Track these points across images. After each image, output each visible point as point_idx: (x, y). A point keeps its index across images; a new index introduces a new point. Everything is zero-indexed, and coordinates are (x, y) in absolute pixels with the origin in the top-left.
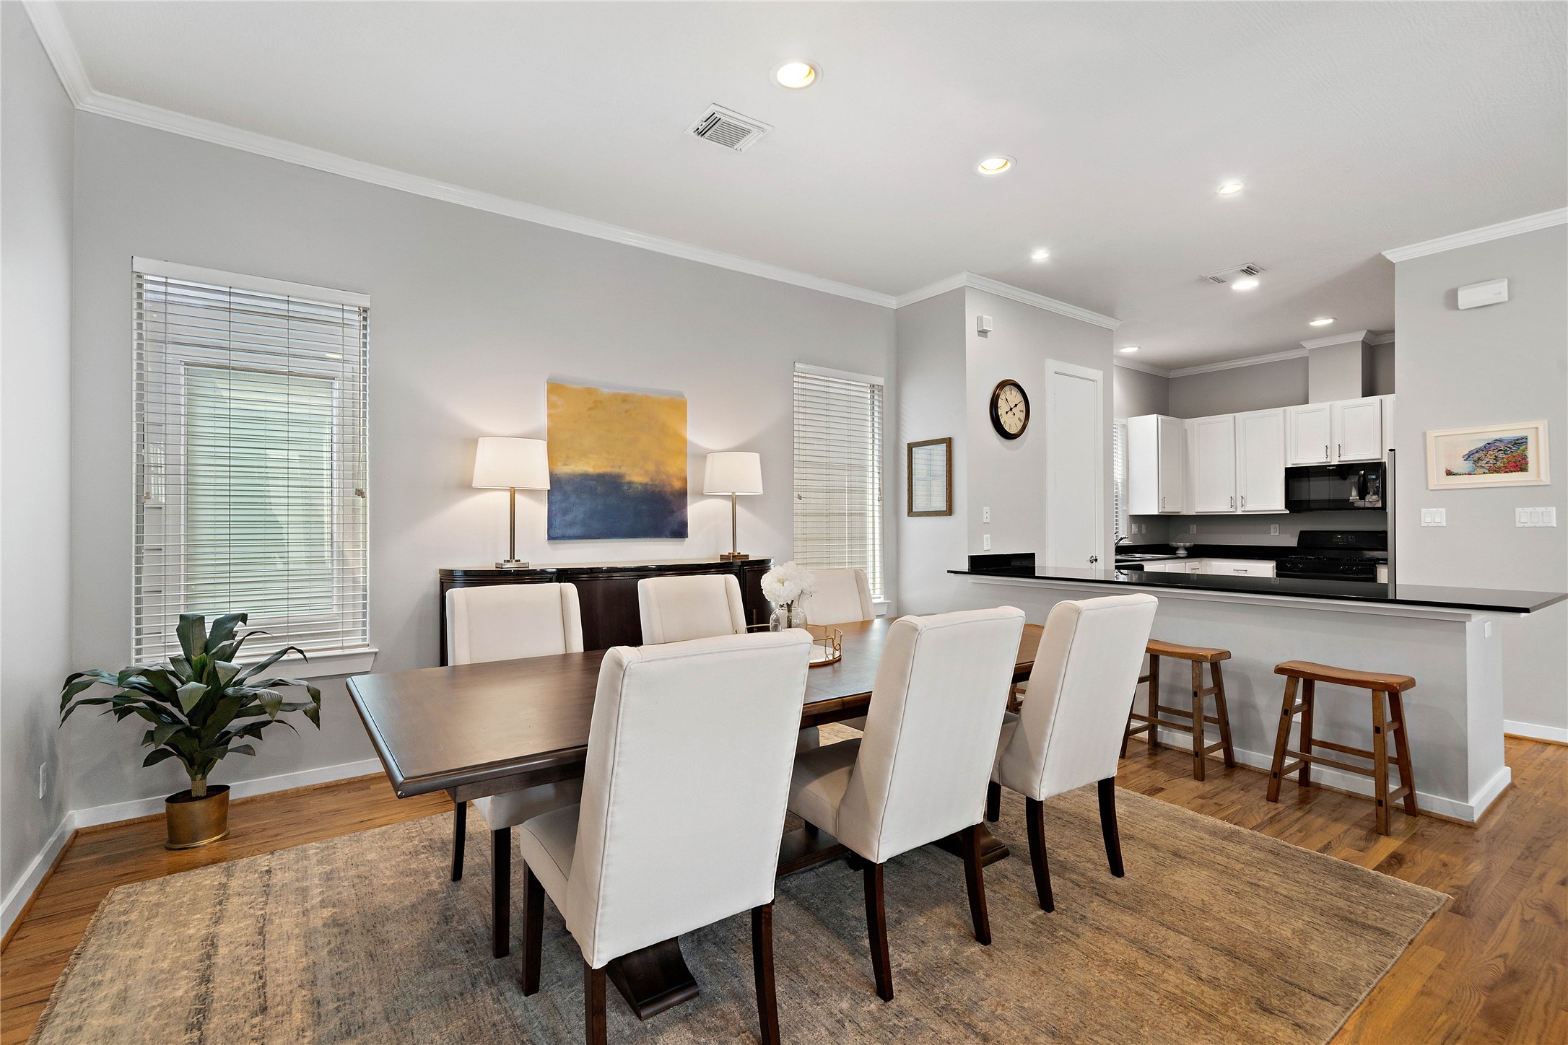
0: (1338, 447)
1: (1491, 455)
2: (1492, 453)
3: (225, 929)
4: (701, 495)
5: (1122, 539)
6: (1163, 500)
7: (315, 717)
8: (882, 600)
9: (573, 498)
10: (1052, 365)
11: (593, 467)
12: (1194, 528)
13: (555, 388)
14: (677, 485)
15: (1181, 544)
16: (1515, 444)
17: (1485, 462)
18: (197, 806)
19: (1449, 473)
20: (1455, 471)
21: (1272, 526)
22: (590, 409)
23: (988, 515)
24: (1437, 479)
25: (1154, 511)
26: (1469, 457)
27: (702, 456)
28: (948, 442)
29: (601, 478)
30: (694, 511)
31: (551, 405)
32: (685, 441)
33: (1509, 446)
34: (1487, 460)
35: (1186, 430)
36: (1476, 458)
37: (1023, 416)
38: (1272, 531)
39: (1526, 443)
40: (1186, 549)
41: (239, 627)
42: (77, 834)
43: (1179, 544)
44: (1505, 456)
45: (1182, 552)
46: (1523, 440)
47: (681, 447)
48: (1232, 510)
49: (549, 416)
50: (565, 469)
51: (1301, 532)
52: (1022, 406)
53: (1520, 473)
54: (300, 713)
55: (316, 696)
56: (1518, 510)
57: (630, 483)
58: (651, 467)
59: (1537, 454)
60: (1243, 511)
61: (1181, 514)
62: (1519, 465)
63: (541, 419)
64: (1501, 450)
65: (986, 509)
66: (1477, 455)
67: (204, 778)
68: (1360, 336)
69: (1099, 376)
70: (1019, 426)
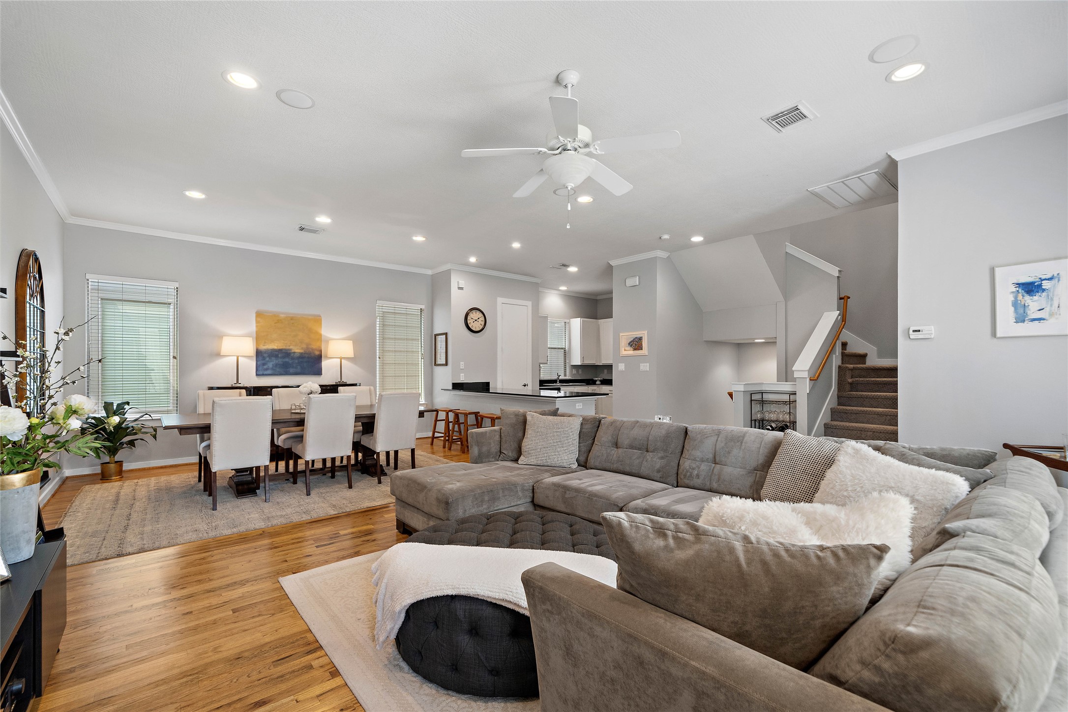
3: (122, 491)
4: (327, 358)
6: (583, 358)
7: (155, 437)
8: (424, 402)
9: (267, 359)
10: (500, 300)
11: (277, 346)
12: (606, 371)
13: (259, 314)
14: (317, 353)
15: (598, 379)
18: (112, 465)
22: (275, 323)
23: (463, 366)
24: (623, 353)
25: (580, 363)
26: (630, 344)
27: (327, 341)
28: (446, 334)
29: (280, 350)
30: (325, 364)
31: (257, 322)
32: (321, 335)
33: (638, 340)
34: (634, 345)
35: (599, 325)
37: (483, 323)
39: (642, 339)
41: (126, 407)
42: (67, 478)
45: (598, 382)
47: (319, 337)
49: (257, 326)
50: (263, 347)
52: (483, 319)
54: (149, 434)
55: (155, 430)
56: (642, 364)
57: (294, 353)
58: (304, 346)
59: (645, 344)
61: (596, 365)
62: (641, 348)
63: (253, 328)
64: (636, 342)
65: (462, 363)
67: (114, 457)
69: (529, 303)
70: (481, 327)
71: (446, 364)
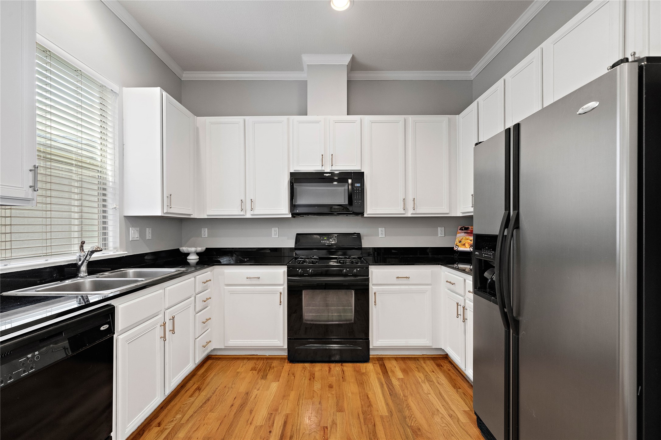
0: (331, 156)
5: (92, 251)
12: (205, 232)
15: (192, 250)
21: (273, 229)
35: (197, 129)
38: (273, 234)
40: (198, 254)
43: (188, 248)
45: (193, 258)
48: (242, 213)
51: (297, 234)
60: (252, 215)
61: (192, 217)
68: (346, 60)
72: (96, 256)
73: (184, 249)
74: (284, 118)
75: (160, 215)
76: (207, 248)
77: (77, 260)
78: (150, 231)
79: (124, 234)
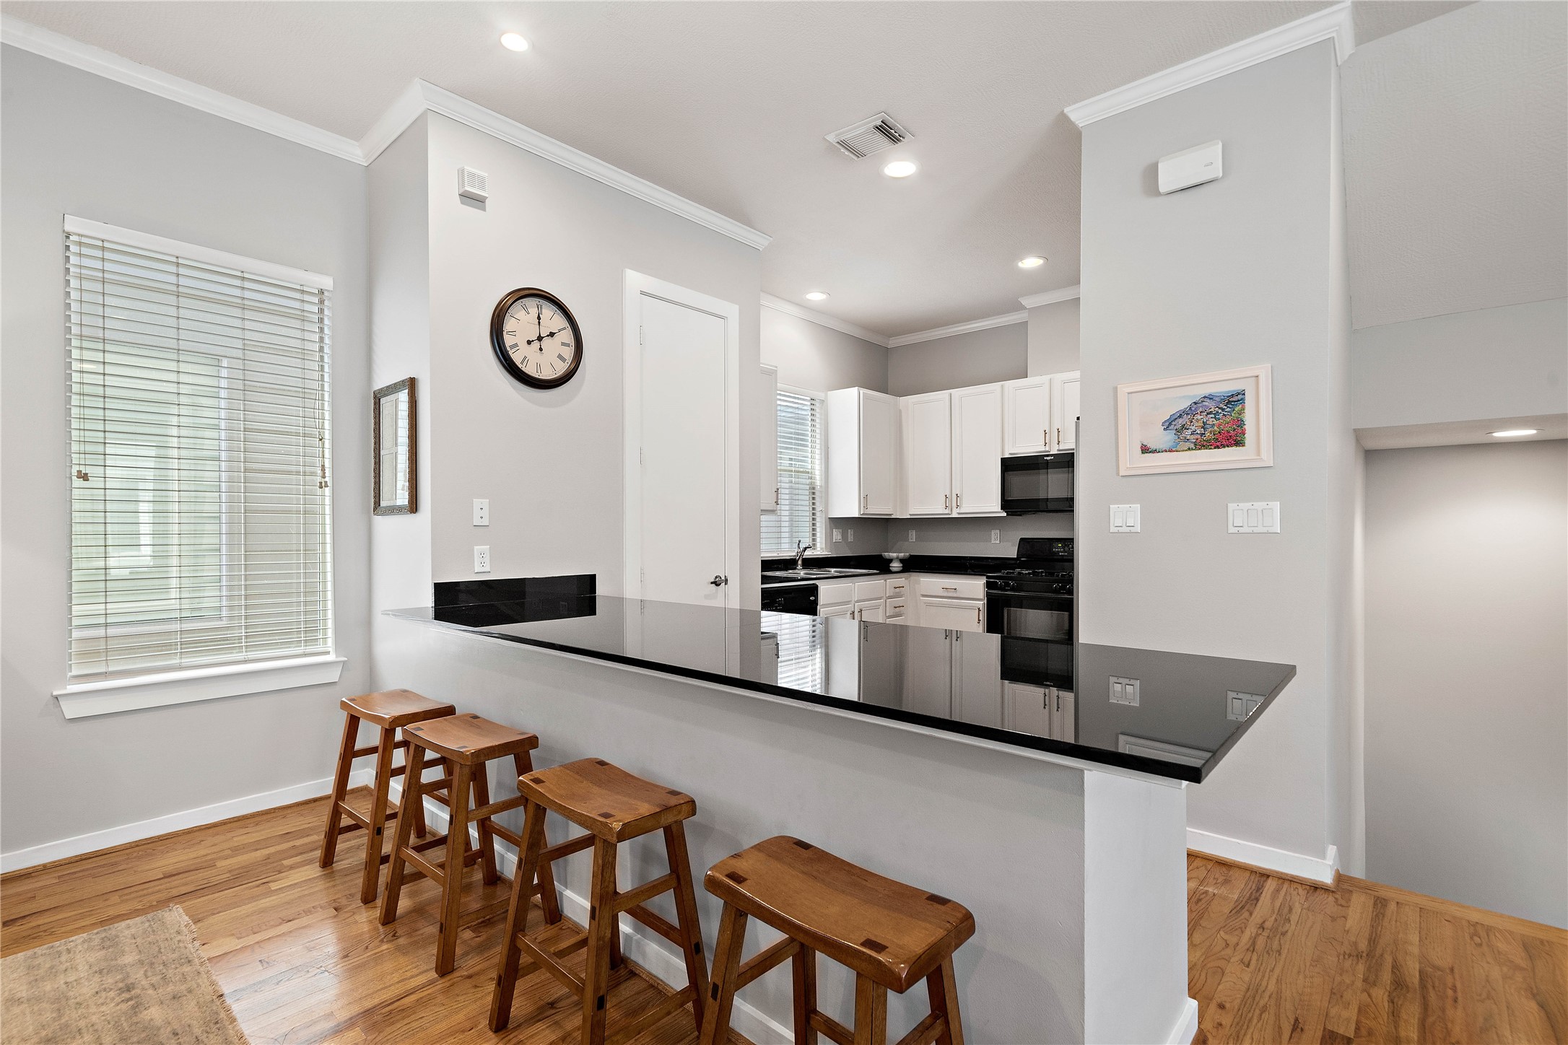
0: (1057, 431)
1: (1197, 421)
2: (1199, 417)
5: (805, 549)
6: (865, 499)
10: (635, 280)
12: (913, 535)
15: (895, 556)
16: (1229, 402)
17: (1190, 431)
19: (1145, 450)
20: (1152, 446)
21: (989, 532)
23: (485, 513)
24: (1133, 461)
25: (854, 513)
26: (1170, 424)
28: (414, 388)
33: (1221, 406)
34: (1193, 428)
35: (900, 411)
36: (1179, 426)
37: (569, 353)
38: (993, 539)
39: (1243, 399)
40: (902, 561)
43: (891, 554)
44: (1215, 422)
45: (896, 565)
46: (1240, 397)
48: (947, 511)
51: (1021, 540)
52: (567, 336)
53: (1234, 448)
56: (1232, 506)
59: (1257, 418)
60: (959, 514)
61: (893, 517)
62: (1232, 438)
64: (1211, 413)
65: (477, 503)
66: (1180, 421)
69: (732, 310)
70: (561, 369)
71: (413, 506)
72: (808, 554)
73: (887, 555)
74: (996, 386)
75: (857, 516)
76: (911, 556)
77: (795, 556)
78: (852, 533)
79: (829, 536)
